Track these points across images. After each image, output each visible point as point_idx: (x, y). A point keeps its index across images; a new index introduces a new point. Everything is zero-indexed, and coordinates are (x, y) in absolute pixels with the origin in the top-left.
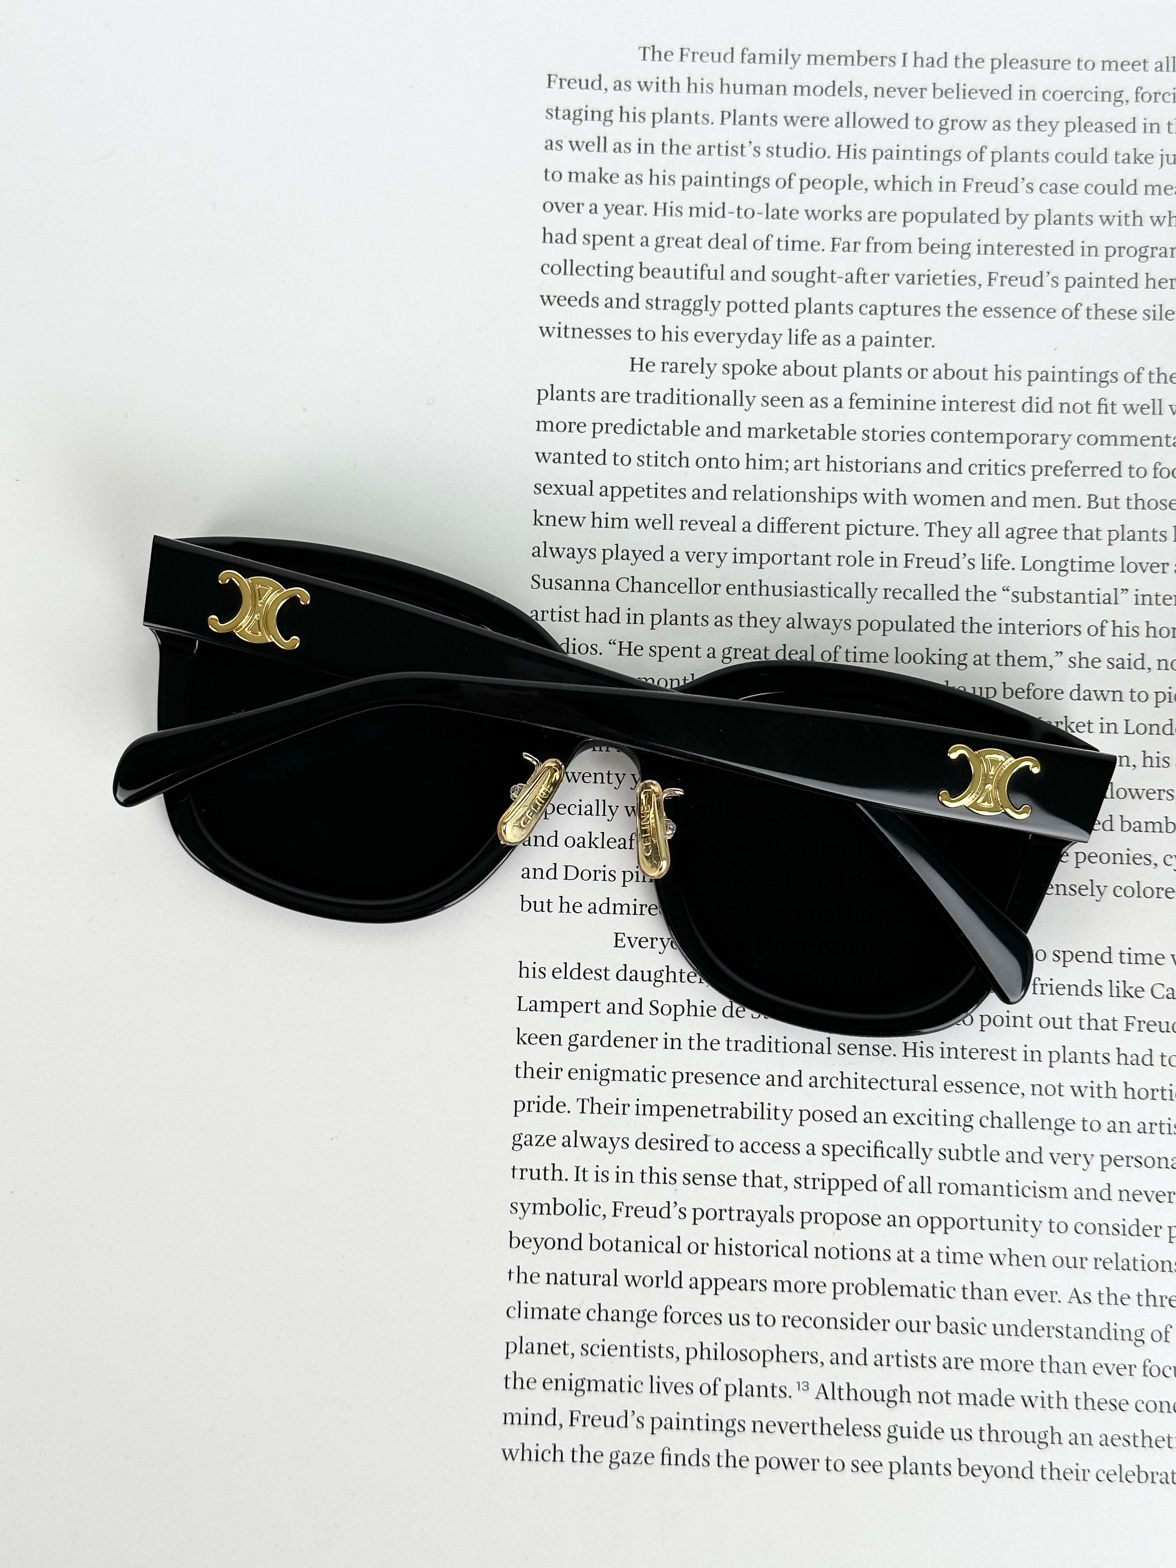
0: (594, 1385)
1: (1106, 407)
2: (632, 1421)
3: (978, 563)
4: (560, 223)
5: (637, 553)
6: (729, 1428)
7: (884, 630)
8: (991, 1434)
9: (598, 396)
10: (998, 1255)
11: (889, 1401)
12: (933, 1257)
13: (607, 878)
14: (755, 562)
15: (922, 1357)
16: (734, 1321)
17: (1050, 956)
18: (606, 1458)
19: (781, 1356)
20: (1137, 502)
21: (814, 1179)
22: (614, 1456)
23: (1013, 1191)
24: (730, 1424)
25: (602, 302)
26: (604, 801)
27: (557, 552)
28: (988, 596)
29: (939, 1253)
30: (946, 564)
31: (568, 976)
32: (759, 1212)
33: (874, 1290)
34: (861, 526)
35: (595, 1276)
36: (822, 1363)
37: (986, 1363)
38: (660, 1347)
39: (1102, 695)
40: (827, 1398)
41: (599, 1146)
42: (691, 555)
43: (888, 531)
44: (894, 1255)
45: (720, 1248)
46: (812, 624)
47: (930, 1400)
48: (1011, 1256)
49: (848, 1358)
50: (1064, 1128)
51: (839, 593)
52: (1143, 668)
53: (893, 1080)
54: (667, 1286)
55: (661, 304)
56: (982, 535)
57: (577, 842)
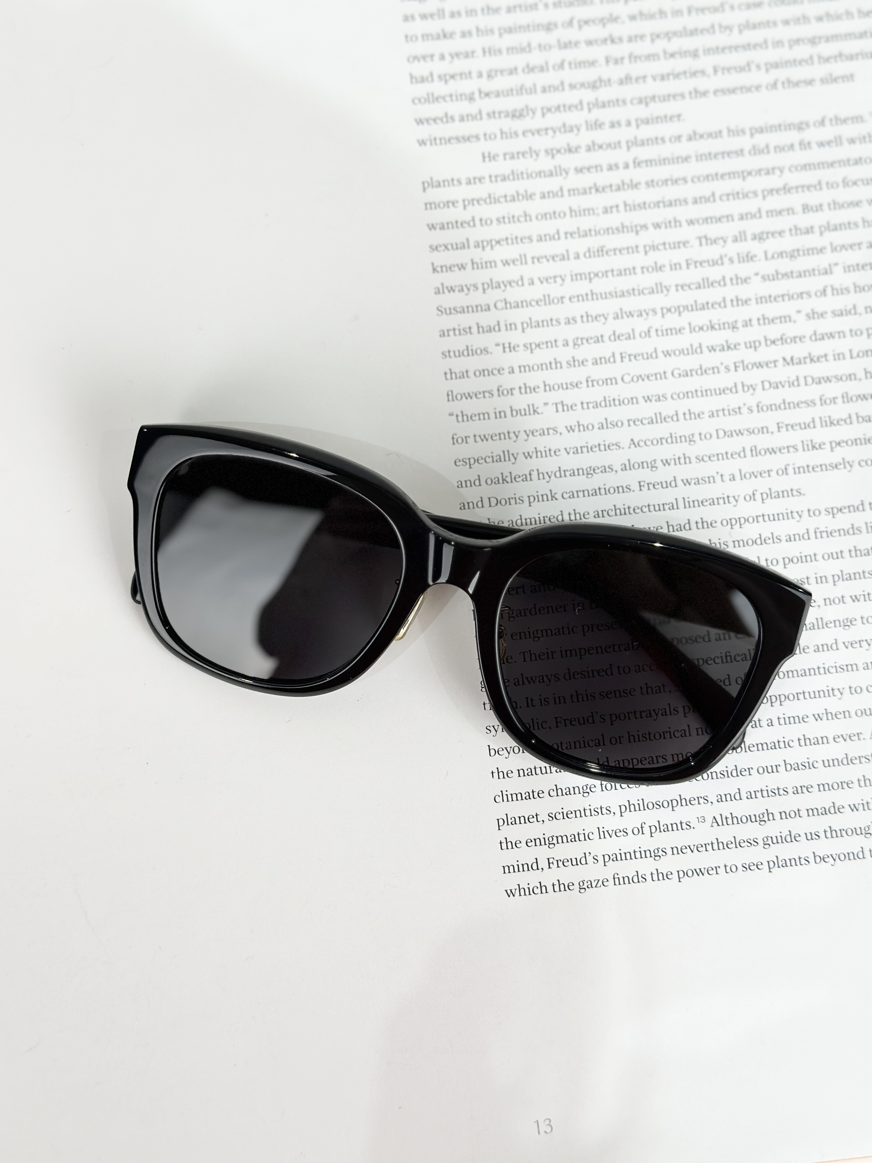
0: (561, 839)
1: (805, 145)
2: (590, 859)
3: (736, 259)
4: (421, 69)
5: (505, 283)
6: (656, 854)
7: (680, 313)
8: (833, 833)
9: (464, 182)
10: (818, 715)
11: (760, 821)
12: (775, 722)
13: (518, 502)
14: (586, 278)
15: (778, 789)
17: (823, 512)
18: (577, 887)
19: (683, 801)
20: (835, 205)
22: (581, 884)
23: (822, 670)
24: (656, 851)
25: (457, 118)
26: (508, 451)
27: (451, 289)
28: (746, 280)
29: (779, 718)
30: (715, 263)
32: (654, 711)
34: (653, 246)
36: (712, 802)
37: (821, 787)
39: (831, 336)
40: (718, 825)
41: (539, 681)
42: (542, 279)
43: (672, 246)
45: (632, 738)
46: (631, 314)
47: (788, 816)
48: (827, 714)
49: (728, 796)
50: (849, 624)
51: (646, 292)
52: (856, 314)
55: (497, 115)
56: (735, 240)
57: (494, 481)
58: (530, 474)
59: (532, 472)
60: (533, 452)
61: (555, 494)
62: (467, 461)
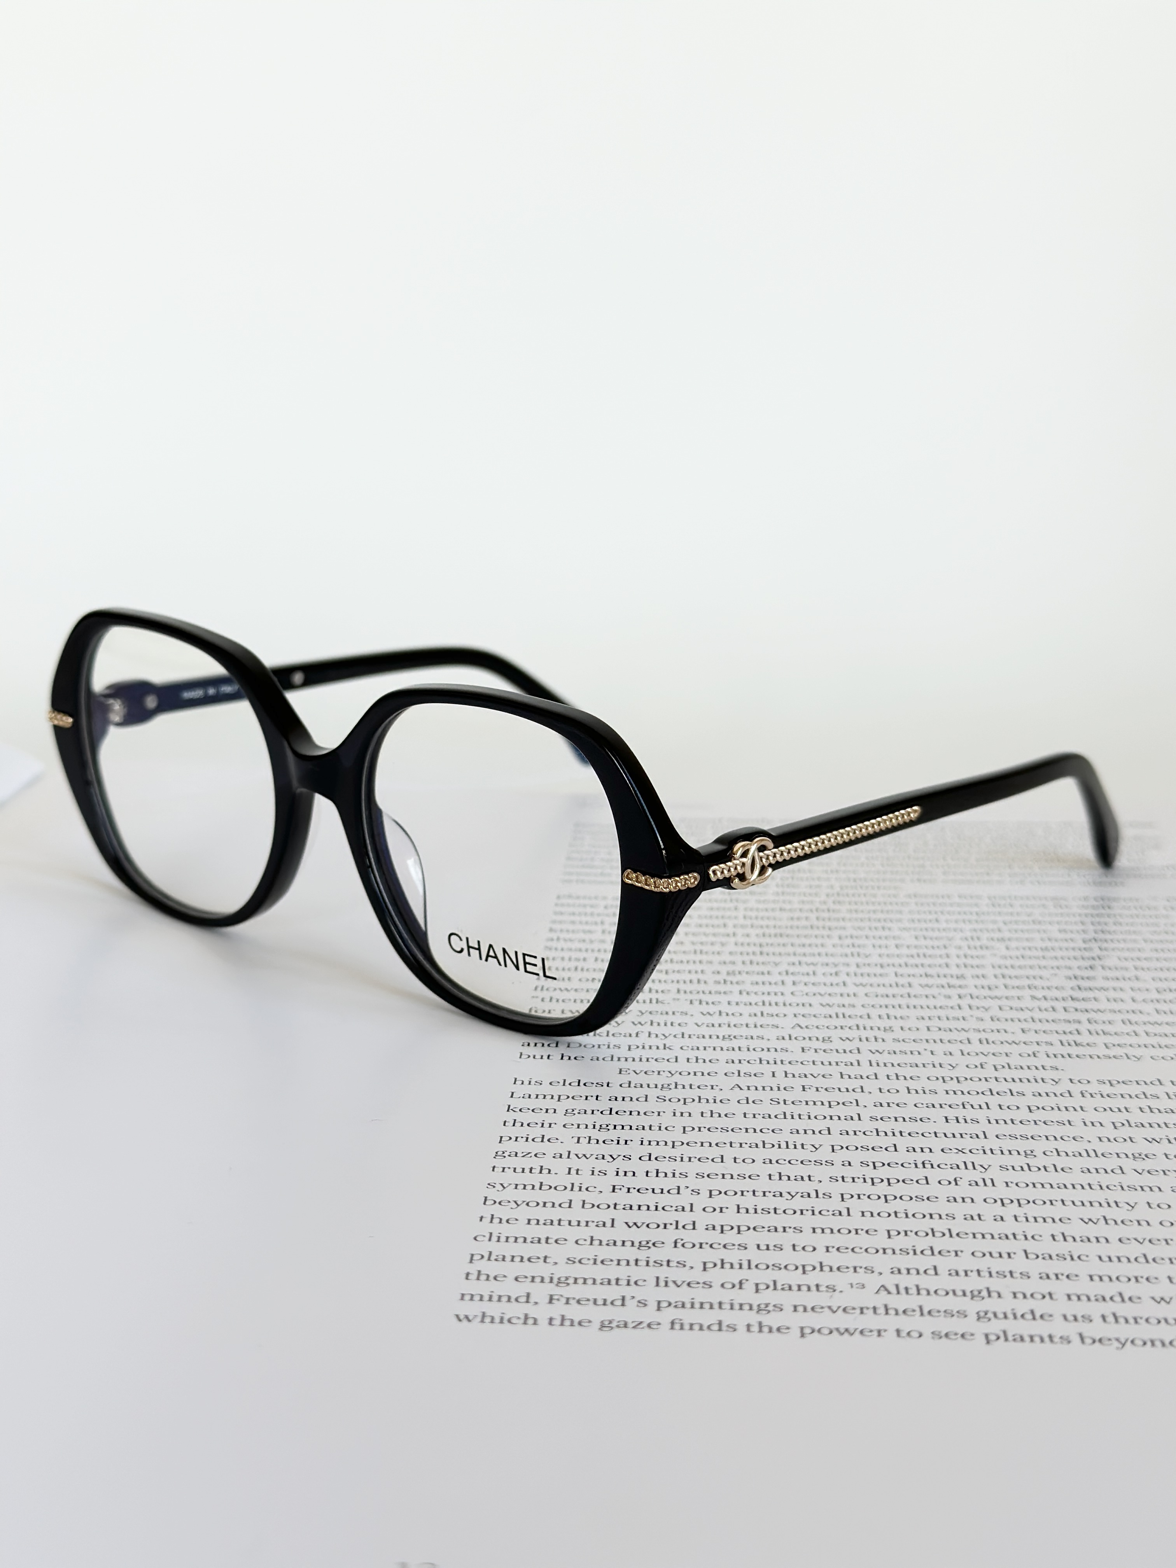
0: (583, 1281)
2: (631, 1302)
6: (763, 1309)
8: (1118, 1319)
10: (1089, 1219)
11: (972, 1298)
12: (1009, 1218)
13: (611, 1047)
15: (1011, 1273)
16: (763, 1247)
17: (1095, 1082)
19: (826, 1269)
21: (853, 1179)
22: (606, 1323)
23: (1096, 1187)
24: (763, 1306)
29: (1015, 1217)
31: (567, 1084)
32: (789, 1193)
33: (937, 1234)
35: (587, 1222)
36: (881, 1274)
37: (1096, 1277)
38: (668, 1261)
40: (889, 1293)
41: (597, 1158)
43: (878, 938)
44: (959, 1217)
45: (743, 1211)
47: (1029, 1297)
48: (1105, 1220)
49: (913, 1272)
52: (1138, 980)
53: (935, 1133)
54: (677, 1228)
58: (637, 1034)
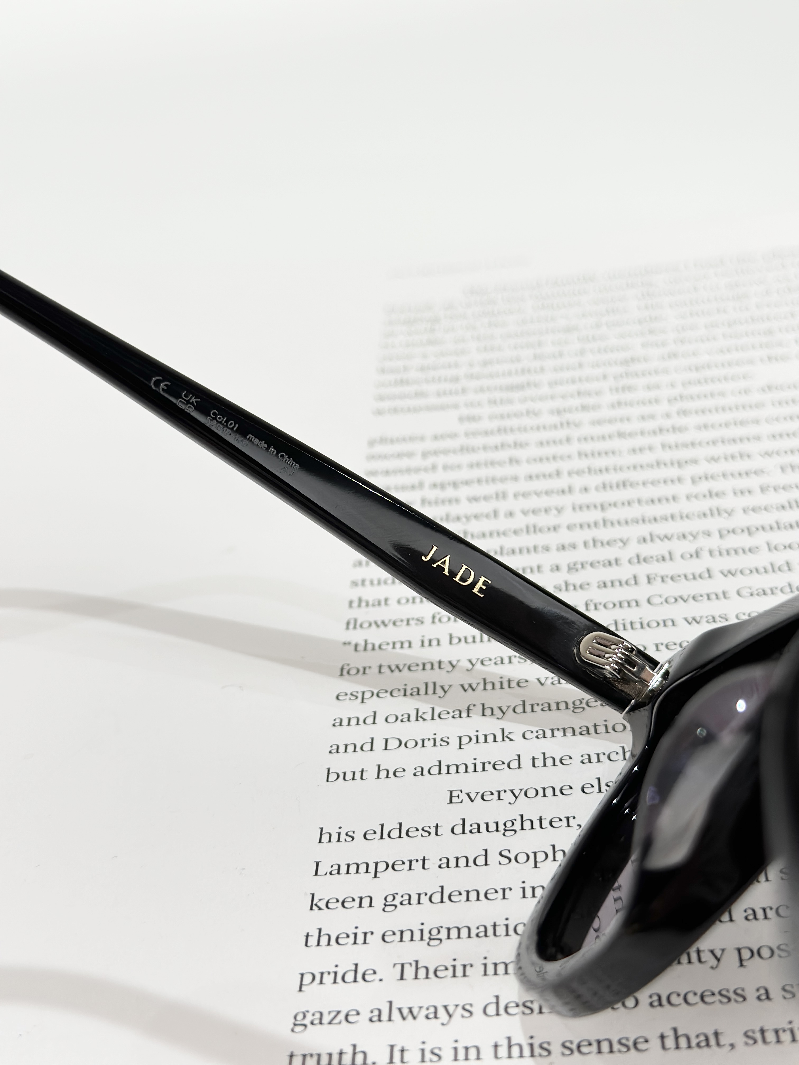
4: (394, 364)
7: (750, 533)
9: (428, 438)
13: (437, 744)
14: (596, 508)
25: (431, 394)
26: (435, 684)
31: (385, 835)
34: (706, 477)
41: (427, 1017)
42: (526, 512)
46: (668, 537)
51: (693, 516)
57: (400, 718)
58: (468, 710)
59: (471, 707)
60: (478, 684)
61: (510, 733)
62: (360, 696)
